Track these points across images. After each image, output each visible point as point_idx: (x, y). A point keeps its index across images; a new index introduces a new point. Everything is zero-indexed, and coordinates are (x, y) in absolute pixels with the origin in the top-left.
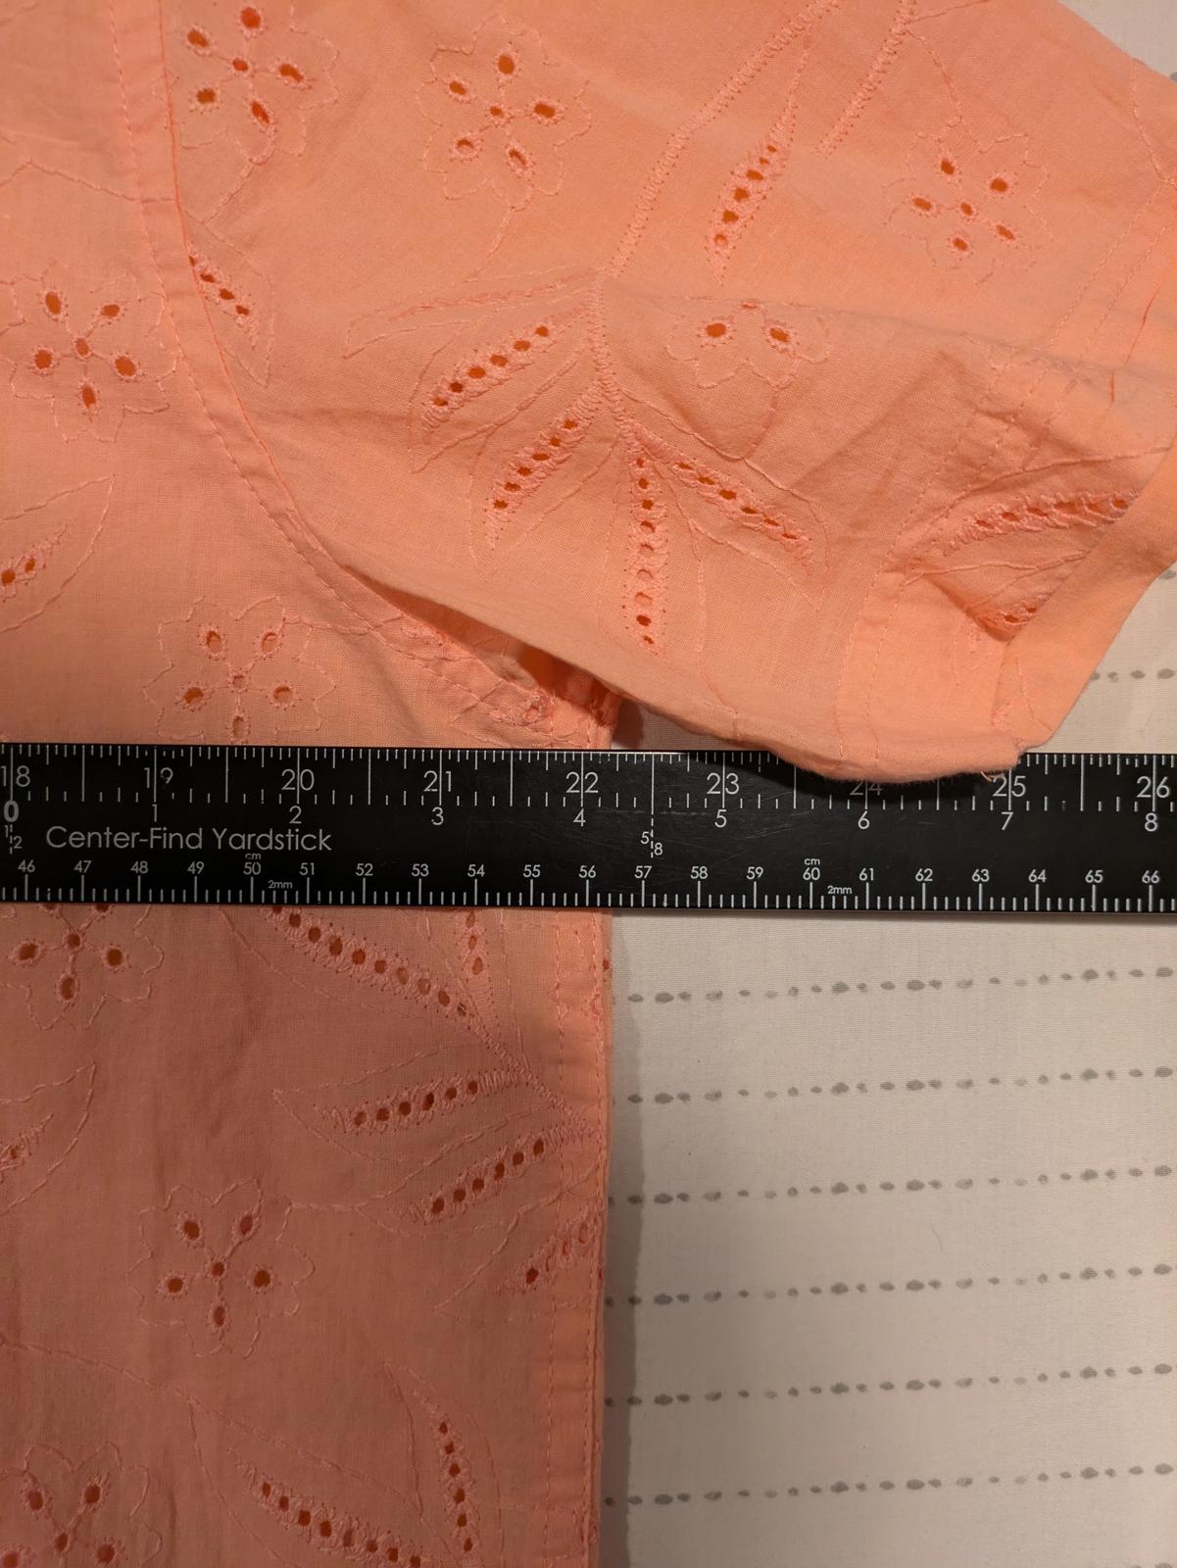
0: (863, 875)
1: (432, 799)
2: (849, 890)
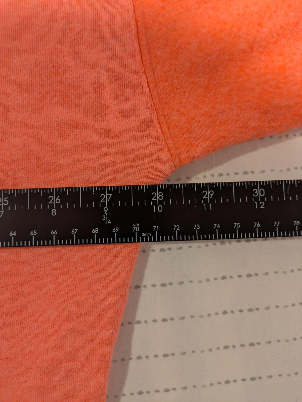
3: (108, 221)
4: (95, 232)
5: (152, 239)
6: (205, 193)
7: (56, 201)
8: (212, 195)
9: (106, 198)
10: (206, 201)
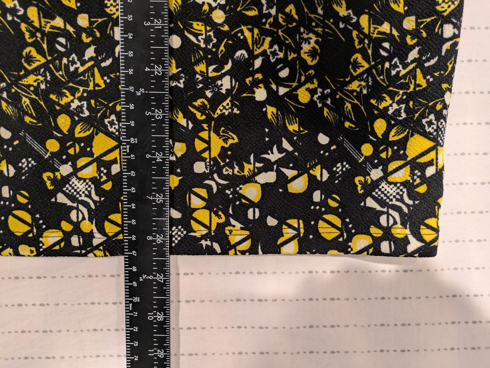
0: (132, 156)
1: (152, 22)
2: (128, 151)
3: (142, 279)
4: (134, 269)
5: (127, 311)
6: (162, 351)
7: (158, 240)
8: (160, 356)
9: (160, 278)
10: (156, 351)
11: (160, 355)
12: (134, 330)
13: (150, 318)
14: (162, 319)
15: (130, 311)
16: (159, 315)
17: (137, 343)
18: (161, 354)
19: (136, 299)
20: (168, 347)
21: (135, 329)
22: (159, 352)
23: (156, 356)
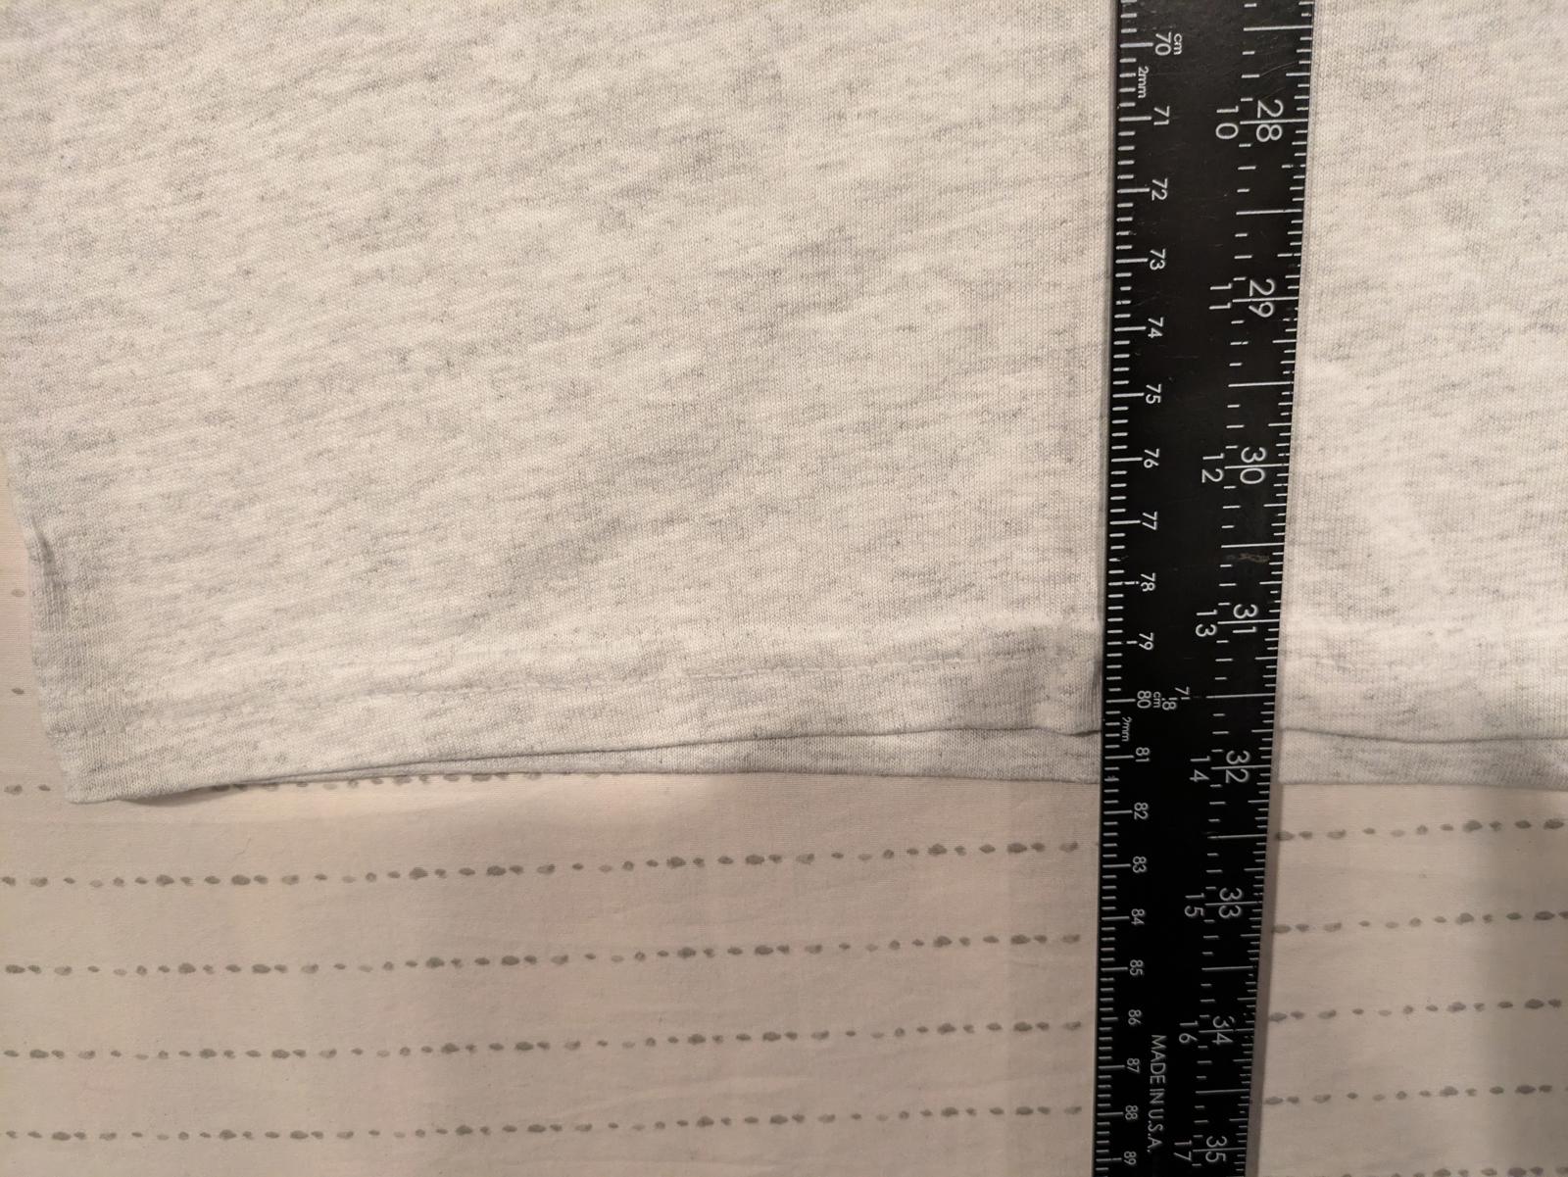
5: (1125, 103)
6: (1268, 287)
8: (1259, 312)
11: (1257, 305)
12: (1154, 193)
13: (1224, 131)
14: (1275, 132)
15: (1139, 102)
16: (1265, 116)
17: (1163, 256)
18: (1263, 301)
19: (1170, 44)
20: (1294, 265)
21: (1159, 189)
22: (1257, 294)
23: (1241, 311)
